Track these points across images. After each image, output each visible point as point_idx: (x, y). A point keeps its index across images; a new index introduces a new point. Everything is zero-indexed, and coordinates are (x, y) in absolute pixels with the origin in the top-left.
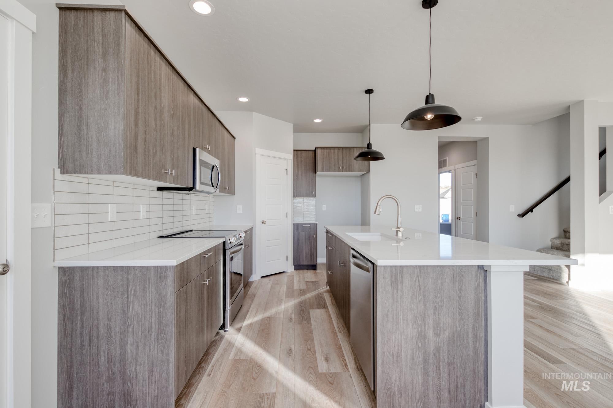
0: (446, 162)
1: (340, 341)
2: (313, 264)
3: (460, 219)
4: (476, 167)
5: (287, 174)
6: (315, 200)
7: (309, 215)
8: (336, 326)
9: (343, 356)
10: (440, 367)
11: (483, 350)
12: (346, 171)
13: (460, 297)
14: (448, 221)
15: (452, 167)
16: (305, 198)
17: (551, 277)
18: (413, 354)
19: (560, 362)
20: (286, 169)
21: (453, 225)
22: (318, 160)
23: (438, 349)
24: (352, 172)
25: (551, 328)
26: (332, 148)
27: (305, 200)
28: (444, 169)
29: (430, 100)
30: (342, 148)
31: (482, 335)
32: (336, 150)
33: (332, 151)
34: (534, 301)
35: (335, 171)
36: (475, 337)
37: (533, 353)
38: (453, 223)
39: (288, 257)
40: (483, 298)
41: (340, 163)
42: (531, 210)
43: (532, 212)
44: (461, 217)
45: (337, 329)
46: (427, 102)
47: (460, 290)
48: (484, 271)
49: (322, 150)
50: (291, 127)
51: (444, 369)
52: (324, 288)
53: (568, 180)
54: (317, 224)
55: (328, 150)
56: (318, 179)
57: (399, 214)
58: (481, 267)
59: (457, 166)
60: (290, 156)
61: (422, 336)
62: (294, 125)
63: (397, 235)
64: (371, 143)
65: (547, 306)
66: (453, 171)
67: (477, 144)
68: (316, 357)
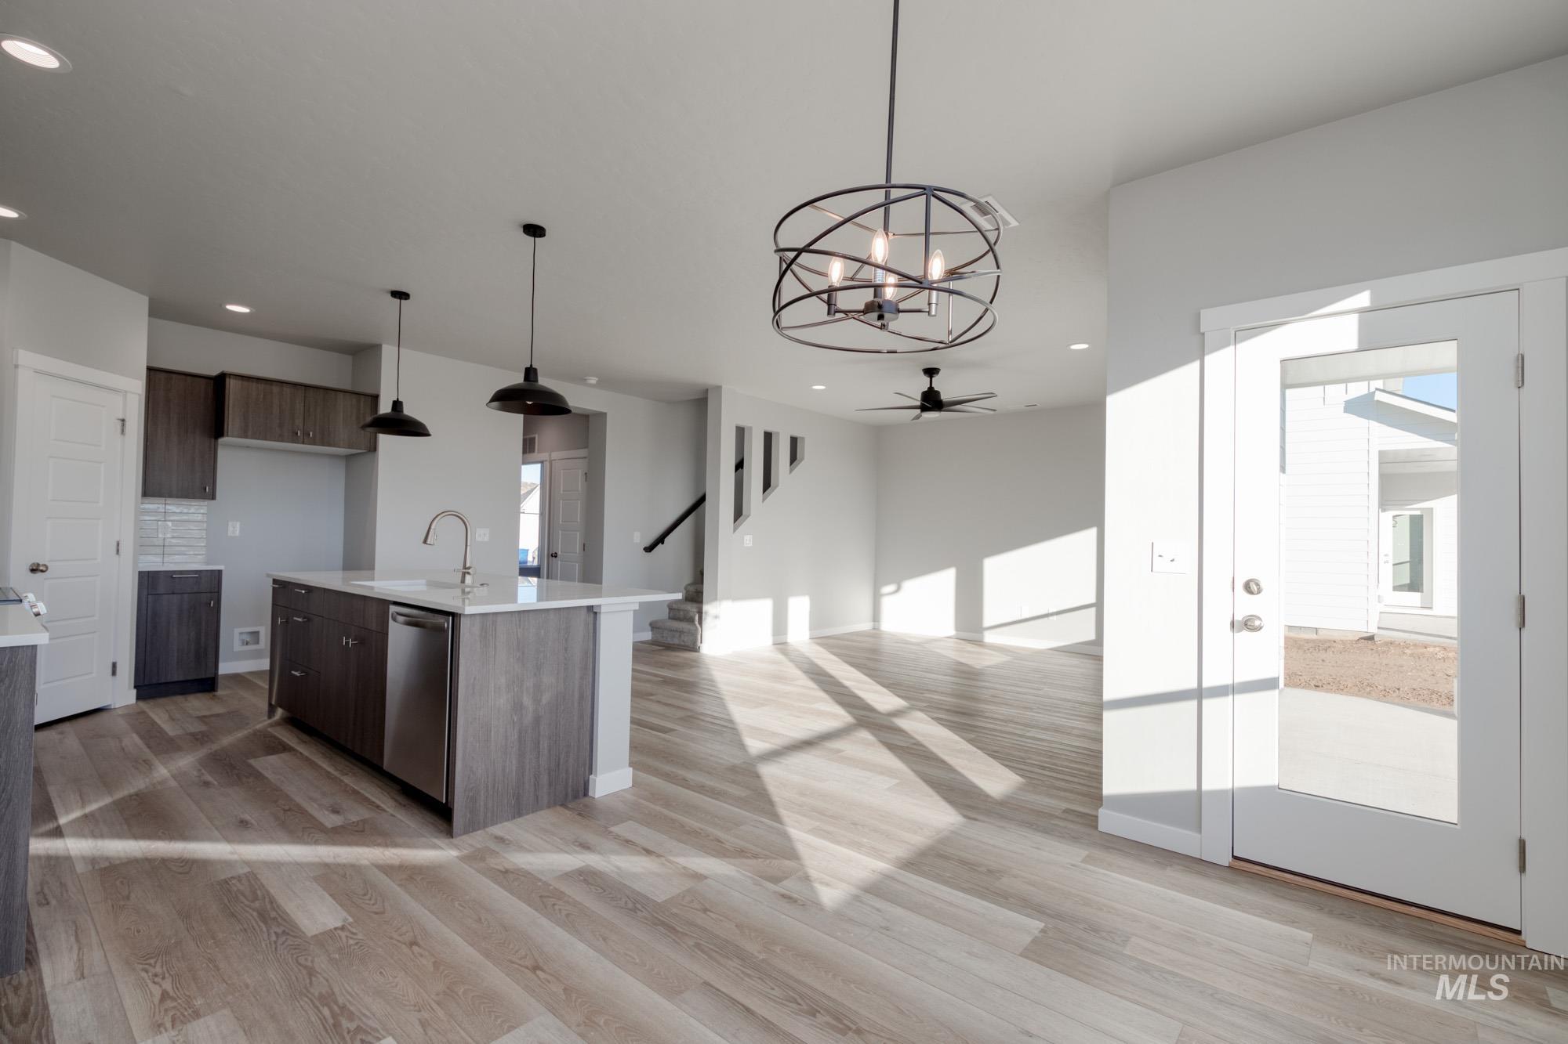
0: (534, 443)
1: (352, 785)
2: (203, 677)
3: (556, 557)
4: (587, 460)
5: (123, 432)
6: (206, 508)
7: (183, 549)
8: (331, 770)
9: (366, 799)
10: (539, 743)
11: (589, 710)
12: (314, 443)
13: (566, 649)
14: (526, 562)
15: (544, 456)
16: (169, 501)
17: (683, 643)
18: (506, 732)
19: (672, 730)
20: (121, 417)
21: (543, 570)
22: (231, 405)
23: (537, 720)
24: (329, 445)
25: (670, 701)
26: (275, 383)
27: (168, 507)
28: (530, 456)
29: (532, 376)
30: (303, 388)
31: (589, 693)
32: (287, 390)
33: (275, 389)
34: (656, 675)
35: (281, 439)
36: (582, 697)
37: (646, 730)
38: (544, 565)
39: (118, 666)
40: (591, 647)
41: (299, 422)
42: (661, 540)
43: (663, 543)
44: (559, 553)
45: (336, 774)
46: (527, 378)
47: (566, 640)
48: (592, 612)
49: (246, 383)
50: (142, 303)
51: (544, 744)
52: (265, 720)
53: (702, 499)
54: (220, 572)
55: (261, 386)
56: (222, 454)
57: (469, 544)
58: (590, 608)
59: (555, 455)
60: (137, 386)
61: (518, 707)
62: (150, 299)
63: (463, 581)
64: (400, 400)
65: (671, 678)
66: (547, 464)
67: (588, 421)
68: (311, 815)
